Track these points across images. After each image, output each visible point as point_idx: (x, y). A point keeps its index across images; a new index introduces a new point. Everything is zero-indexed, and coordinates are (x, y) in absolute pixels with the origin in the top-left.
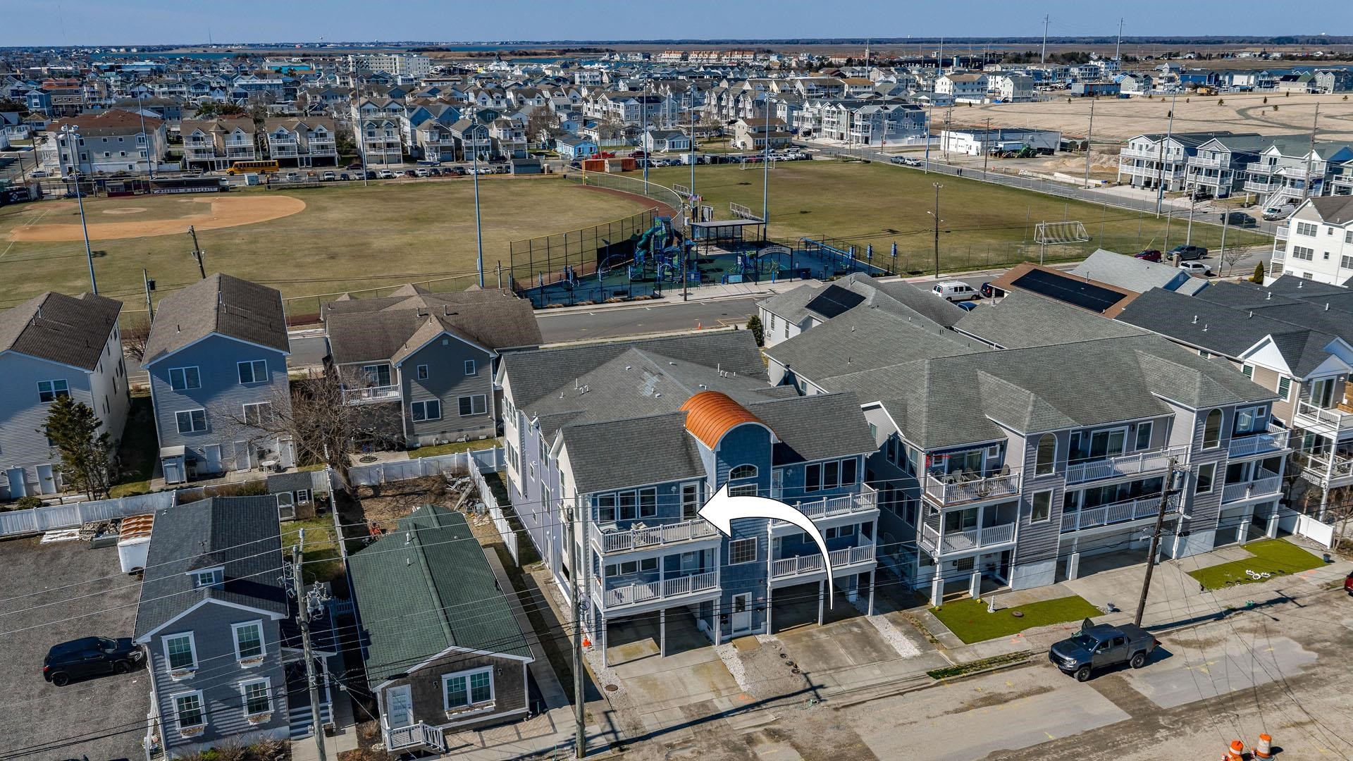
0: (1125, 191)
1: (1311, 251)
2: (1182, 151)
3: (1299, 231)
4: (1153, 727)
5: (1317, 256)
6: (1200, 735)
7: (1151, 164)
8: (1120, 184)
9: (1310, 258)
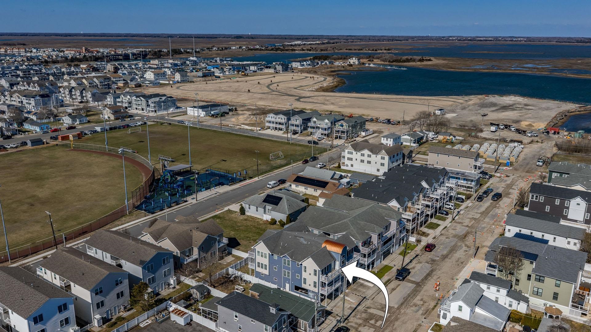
0: (268, 132)
1: (352, 159)
2: (286, 119)
3: (348, 153)
4: (420, 286)
5: (354, 159)
6: (428, 285)
7: (277, 123)
8: (267, 129)
9: (352, 160)
